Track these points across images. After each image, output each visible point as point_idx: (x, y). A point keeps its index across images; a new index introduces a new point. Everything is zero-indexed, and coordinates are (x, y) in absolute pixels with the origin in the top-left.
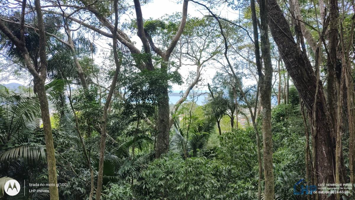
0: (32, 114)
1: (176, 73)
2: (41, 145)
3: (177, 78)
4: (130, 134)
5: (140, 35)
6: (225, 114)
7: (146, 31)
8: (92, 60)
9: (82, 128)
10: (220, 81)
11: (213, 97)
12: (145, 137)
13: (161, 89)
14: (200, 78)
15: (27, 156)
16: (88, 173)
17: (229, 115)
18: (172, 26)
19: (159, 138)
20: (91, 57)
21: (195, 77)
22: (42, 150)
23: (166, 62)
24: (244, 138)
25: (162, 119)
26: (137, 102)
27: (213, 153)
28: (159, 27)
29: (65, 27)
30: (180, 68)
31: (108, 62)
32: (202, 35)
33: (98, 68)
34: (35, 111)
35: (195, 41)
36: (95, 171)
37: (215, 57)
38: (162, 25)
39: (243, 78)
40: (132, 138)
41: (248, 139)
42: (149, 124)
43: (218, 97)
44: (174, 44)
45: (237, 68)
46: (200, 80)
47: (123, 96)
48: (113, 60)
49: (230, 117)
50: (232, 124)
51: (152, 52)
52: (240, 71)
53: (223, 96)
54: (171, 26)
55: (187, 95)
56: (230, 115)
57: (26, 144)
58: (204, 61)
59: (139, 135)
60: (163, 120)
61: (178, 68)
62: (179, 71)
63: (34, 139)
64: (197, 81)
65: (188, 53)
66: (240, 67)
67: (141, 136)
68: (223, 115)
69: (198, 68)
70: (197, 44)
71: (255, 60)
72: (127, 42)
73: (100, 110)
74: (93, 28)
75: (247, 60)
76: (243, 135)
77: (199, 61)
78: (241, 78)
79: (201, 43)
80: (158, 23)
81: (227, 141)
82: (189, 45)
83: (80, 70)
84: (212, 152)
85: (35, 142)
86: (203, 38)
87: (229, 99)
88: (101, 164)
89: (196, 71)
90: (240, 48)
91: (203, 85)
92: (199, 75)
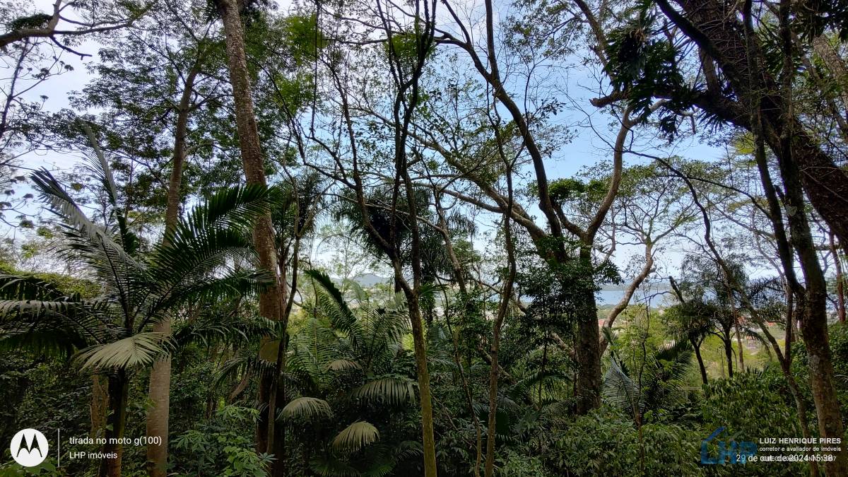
0: (397, 333)
1: (607, 262)
2: (409, 379)
3: (611, 273)
4: (531, 365)
5: (543, 207)
6: (709, 333)
7: (553, 198)
8: (470, 245)
9: (461, 351)
10: (695, 272)
11: (682, 300)
12: (557, 373)
13: (583, 295)
14: (653, 267)
15: (390, 393)
16: (472, 428)
17: (719, 336)
18: (596, 186)
19: (582, 374)
20: (469, 240)
21: (644, 265)
22: (410, 386)
23: (589, 246)
24: (764, 393)
25: (585, 342)
26: (542, 315)
27: (692, 411)
28: (574, 189)
29: (436, 205)
30: (614, 253)
31: (493, 247)
32: (650, 192)
33: (479, 255)
34: (401, 329)
35: (638, 202)
36: (481, 426)
37: (680, 229)
38: (579, 187)
39: (745, 264)
40: (537, 371)
41: (773, 396)
42: (562, 348)
43: (692, 301)
44: (601, 215)
45: (730, 246)
46: (654, 271)
47: (517, 299)
48: (500, 245)
49: (722, 338)
50: (727, 353)
51: (564, 231)
52: (738, 252)
53: (703, 297)
54: (594, 187)
55: (630, 297)
56: (723, 336)
57: (389, 375)
58: (658, 238)
59: (547, 369)
60: (587, 346)
61: (610, 253)
62: (613, 260)
63: (399, 368)
64: (648, 271)
65: (626, 224)
66: (736, 243)
67: (551, 371)
68: (706, 334)
69: (648, 250)
70: (642, 206)
71: (769, 229)
72: (523, 219)
73: (485, 326)
74: (473, 201)
75: (751, 230)
76: (760, 387)
77: (648, 236)
78: (742, 265)
79: (649, 203)
80: (573, 185)
81: (723, 396)
82: (628, 210)
83: (457, 265)
84: (689, 409)
85: (401, 373)
86: (653, 196)
87: (718, 304)
88: (492, 419)
89: (644, 255)
90: (733, 208)
91: (659, 277)
92: (650, 260)
